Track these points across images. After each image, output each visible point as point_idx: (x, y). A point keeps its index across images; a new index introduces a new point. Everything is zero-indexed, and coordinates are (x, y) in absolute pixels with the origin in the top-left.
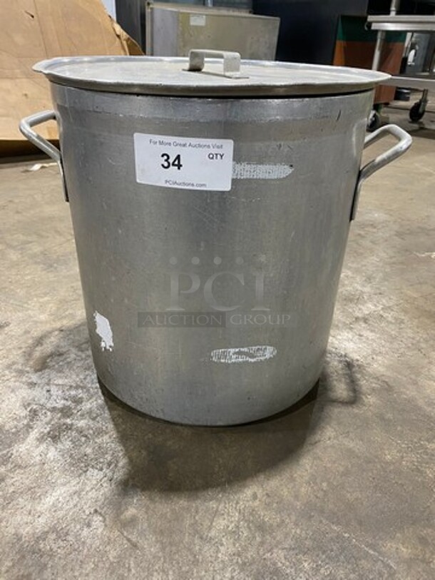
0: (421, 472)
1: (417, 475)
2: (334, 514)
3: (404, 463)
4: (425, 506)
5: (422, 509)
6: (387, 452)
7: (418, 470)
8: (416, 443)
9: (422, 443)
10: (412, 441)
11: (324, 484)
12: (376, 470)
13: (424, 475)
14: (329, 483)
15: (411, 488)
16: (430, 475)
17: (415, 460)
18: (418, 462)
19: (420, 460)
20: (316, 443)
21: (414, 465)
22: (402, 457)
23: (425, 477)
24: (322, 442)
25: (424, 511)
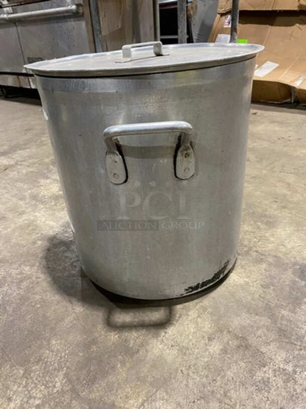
0: (38, 362)
1: (36, 358)
2: (20, 310)
3: (48, 352)
4: (11, 359)
5: (10, 356)
6: (58, 342)
7: (40, 360)
8: (65, 364)
9: (65, 369)
10: (67, 361)
11: (39, 306)
12: (44, 334)
13: (35, 364)
14: (39, 308)
15: (27, 352)
16: (34, 368)
17: (49, 360)
18: (47, 362)
19: (49, 363)
20: (71, 302)
21: (45, 358)
22: (53, 351)
23: (33, 363)
24: (71, 305)
25: (8, 357)
